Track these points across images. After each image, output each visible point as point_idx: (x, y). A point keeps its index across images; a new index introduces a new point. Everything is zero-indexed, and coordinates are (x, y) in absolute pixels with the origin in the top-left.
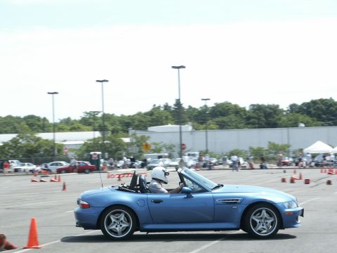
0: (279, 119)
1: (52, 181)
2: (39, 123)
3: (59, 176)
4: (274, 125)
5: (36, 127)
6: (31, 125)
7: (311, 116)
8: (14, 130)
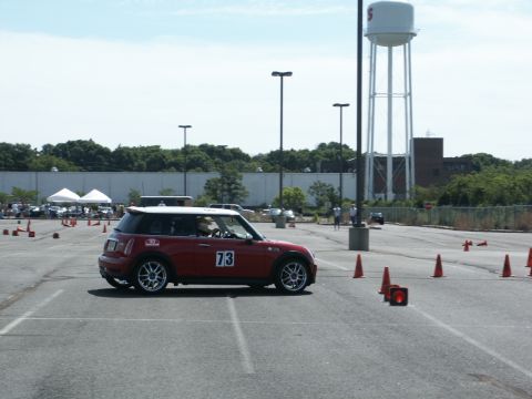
0: (31, 161)
4: (24, 168)
7: (68, 160)
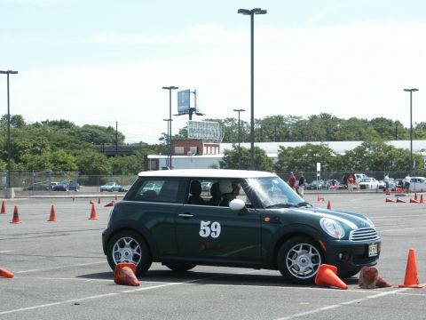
1: (411, 201)
2: (390, 128)
3: (422, 196)
5: (386, 132)
6: (380, 131)
8: (359, 137)
